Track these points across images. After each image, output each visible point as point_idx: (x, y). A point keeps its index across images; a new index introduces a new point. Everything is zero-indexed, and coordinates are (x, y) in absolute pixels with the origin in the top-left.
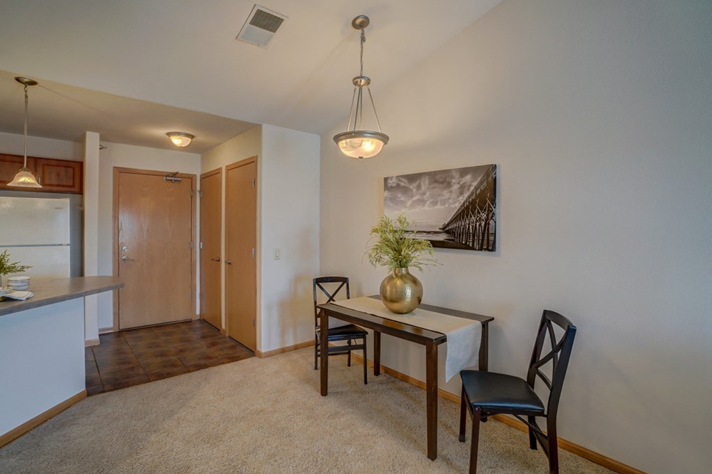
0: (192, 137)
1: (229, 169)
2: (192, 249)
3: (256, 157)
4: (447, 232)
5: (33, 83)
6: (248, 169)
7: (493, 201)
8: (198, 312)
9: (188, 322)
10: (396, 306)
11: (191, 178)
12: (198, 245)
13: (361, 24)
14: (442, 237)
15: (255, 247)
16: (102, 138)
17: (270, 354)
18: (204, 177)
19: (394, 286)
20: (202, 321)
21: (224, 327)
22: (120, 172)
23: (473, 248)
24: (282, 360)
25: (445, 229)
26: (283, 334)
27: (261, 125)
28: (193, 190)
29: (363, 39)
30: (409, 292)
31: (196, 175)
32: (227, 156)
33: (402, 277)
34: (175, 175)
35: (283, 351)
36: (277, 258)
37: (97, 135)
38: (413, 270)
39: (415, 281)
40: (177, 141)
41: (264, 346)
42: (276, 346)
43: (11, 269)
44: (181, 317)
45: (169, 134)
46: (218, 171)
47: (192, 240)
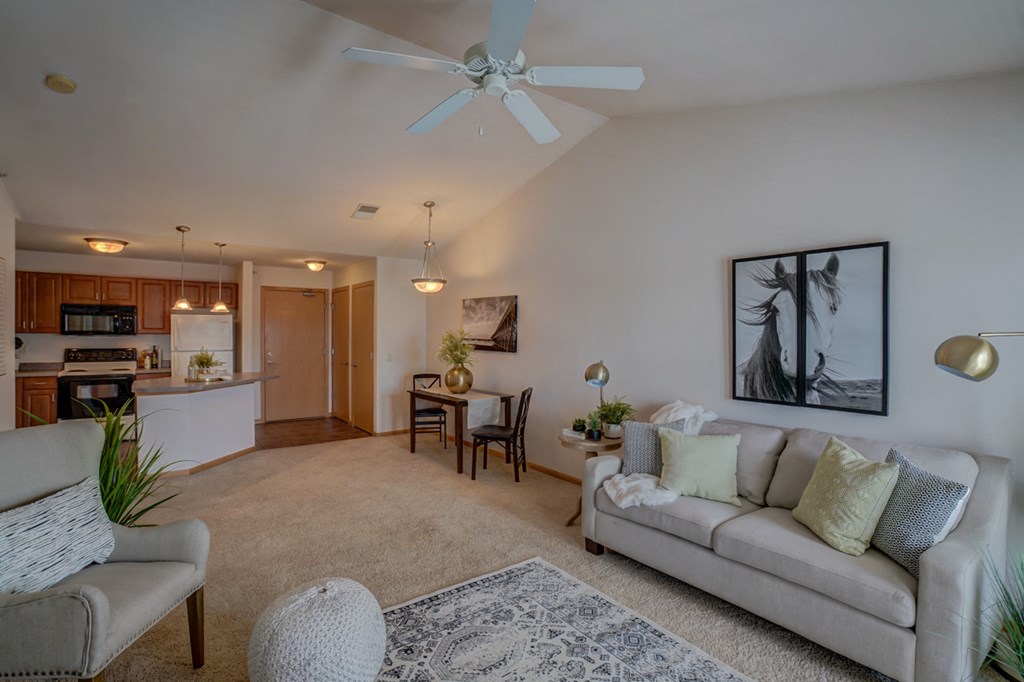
0: (324, 263)
1: (355, 287)
2: (325, 356)
3: (373, 282)
4: (495, 340)
5: (224, 245)
6: (367, 290)
7: (515, 320)
8: (330, 411)
9: (322, 419)
10: (454, 388)
11: (324, 292)
12: (330, 352)
13: (430, 205)
14: (491, 344)
15: (372, 351)
16: (254, 264)
17: (384, 435)
18: (336, 292)
19: (453, 375)
20: (334, 418)
21: (350, 419)
22: (266, 289)
23: (505, 351)
24: (392, 438)
25: (494, 339)
26: (394, 421)
27: (375, 258)
28: (325, 302)
29: (431, 215)
30: (462, 379)
31: (327, 290)
32: (352, 278)
33: (459, 370)
34: (310, 291)
35: (394, 433)
36: (390, 360)
37: (251, 263)
38: (466, 365)
39: (467, 373)
40: (313, 267)
41: (378, 428)
42: (389, 429)
43: (216, 364)
44: (315, 414)
45: (307, 262)
46: (346, 289)
47: (325, 347)
